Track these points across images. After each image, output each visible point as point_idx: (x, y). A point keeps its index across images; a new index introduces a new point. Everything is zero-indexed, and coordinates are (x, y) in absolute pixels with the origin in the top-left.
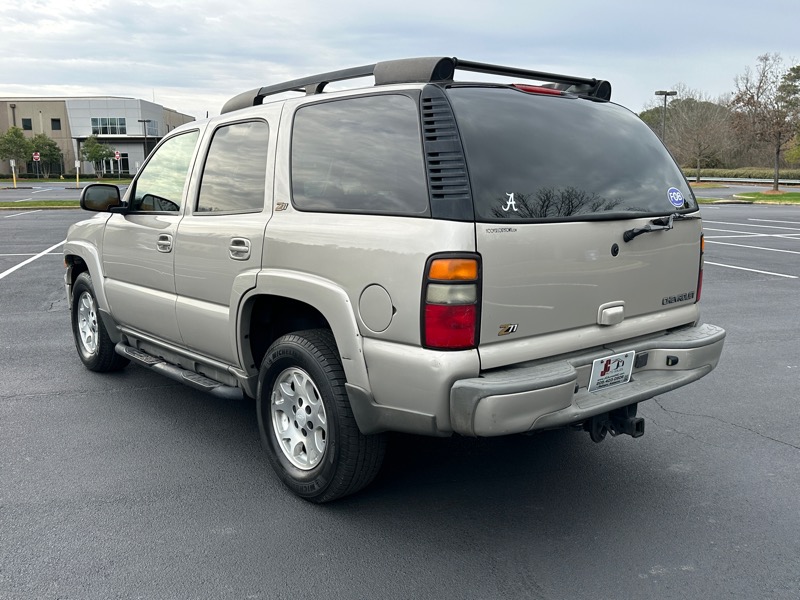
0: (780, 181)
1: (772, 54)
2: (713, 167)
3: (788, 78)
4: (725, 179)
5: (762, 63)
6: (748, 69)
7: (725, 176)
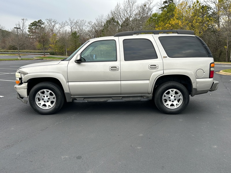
0: (45, 54)
1: (25, 19)
2: (15, 50)
3: (30, 26)
4: (24, 53)
5: (23, 21)
6: (19, 22)
7: (24, 52)
